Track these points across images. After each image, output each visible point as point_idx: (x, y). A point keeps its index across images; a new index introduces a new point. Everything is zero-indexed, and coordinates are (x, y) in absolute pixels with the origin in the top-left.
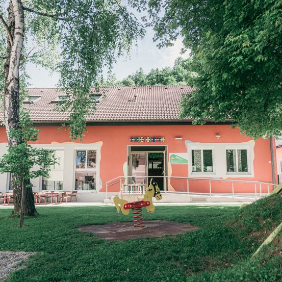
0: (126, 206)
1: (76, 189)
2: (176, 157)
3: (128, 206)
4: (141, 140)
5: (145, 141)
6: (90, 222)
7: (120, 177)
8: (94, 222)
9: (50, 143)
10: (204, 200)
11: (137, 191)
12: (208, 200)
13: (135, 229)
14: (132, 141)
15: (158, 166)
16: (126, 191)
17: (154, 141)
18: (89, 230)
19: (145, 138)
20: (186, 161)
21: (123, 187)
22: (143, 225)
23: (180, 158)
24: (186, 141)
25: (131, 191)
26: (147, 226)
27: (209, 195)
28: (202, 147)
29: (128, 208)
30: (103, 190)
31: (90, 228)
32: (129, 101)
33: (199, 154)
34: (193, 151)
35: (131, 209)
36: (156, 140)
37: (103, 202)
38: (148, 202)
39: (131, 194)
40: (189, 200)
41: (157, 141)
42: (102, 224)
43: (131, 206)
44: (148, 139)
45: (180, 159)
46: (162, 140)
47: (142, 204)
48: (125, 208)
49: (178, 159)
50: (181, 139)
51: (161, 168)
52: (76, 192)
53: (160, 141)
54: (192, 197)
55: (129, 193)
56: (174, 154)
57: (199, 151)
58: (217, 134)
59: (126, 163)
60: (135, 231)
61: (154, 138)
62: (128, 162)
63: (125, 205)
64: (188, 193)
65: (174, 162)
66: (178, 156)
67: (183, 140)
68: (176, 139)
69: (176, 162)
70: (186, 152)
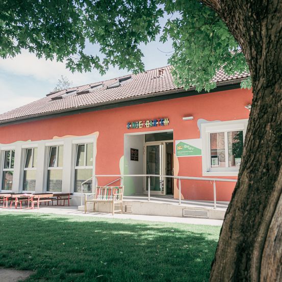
2: (185, 146)
4: (140, 125)
5: (144, 126)
9: (52, 139)
10: (204, 215)
14: (129, 128)
17: (155, 125)
19: (144, 121)
20: (199, 151)
23: (190, 146)
24: (200, 121)
36: (157, 123)
41: (159, 125)
44: (148, 124)
45: (190, 149)
46: (166, 122)
49: (187, 149)
50: (192, 118)
53: (163, 124)
54: (185, 208)
56: (182, 141)
58: (248, 104)
61: (155, 121)
65: (182, 153)
66: (188, 145)
67: (195, 120)
68: (184, 118)
69: (184, 153)
70: (199, 138)
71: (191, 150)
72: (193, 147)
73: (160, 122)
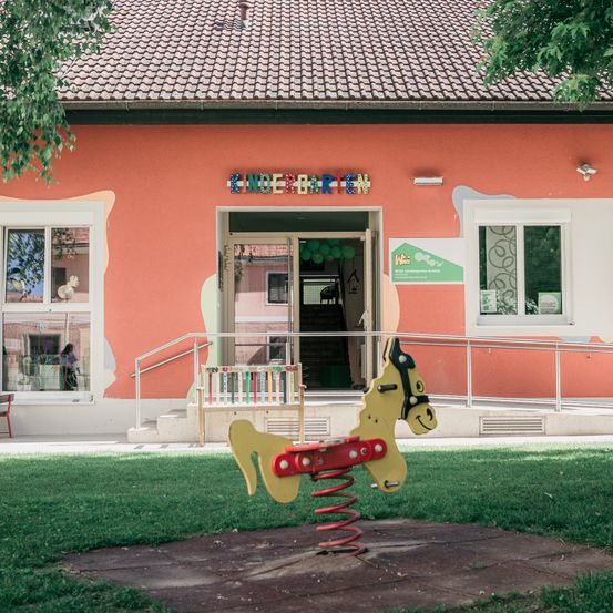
0: (284, 464)
1: (5, 389)
2: (419, 257)
3: (293, 463)
4: (274, 184)
5: (290, 190)
6: (108, 534)
7: (190, 335)
8: (128, 533)
10: (535, 427)
11: (262, 394)
12: (548, 426)
13: (328, 566)
14: (235, 189)
15: (323, 296)
16: (217, 394)
17: (326, 189)
18: (111, 570)
19: (290, 176)
20: (458, 271)
21: (206, 375)
22: (361, 545)
23: (433, 257)
24: (459, 192)
25: (240, 394)
26: (376, 548)
27: (553, 406)
28: (518, 213)
29: (293, 470)
30: (121, 390)
31: (111, 560)
32: (219, 26)
33: (505, 244)
34: (482, 231)
35: (308, 476)
36: (334, 184)
37: (122, 437)
38: (381, 442)
39: (240, 404)
40: (475, 426)
41: (340, 189)
42: (163, 542)
43: (305, 462)
44: (302, 183)
45: (432, 263)
46: (360, 184)
47: (353, 454)
48: (280, 473)
49: (423, 265)
50: (440, 180)
51: (332, 302)
52: (9, 399)
53: (351, 189)
54: (487, 414)
55: (233, 399)
57: (506, 231)
58: (583, 162)
59: (213, 280)
60: (332, 577)
61: (327, 179)
62: (221, 275)
63: (279, 459)
64: (470, 397)
65: (410, 274)
66: (424, 253)
67: (447, 187)
68: (417, 180)
69: (414, 274)
70: (458, 236)
71: (435, 267)
72: (440, 260)
73: (344, 184)
